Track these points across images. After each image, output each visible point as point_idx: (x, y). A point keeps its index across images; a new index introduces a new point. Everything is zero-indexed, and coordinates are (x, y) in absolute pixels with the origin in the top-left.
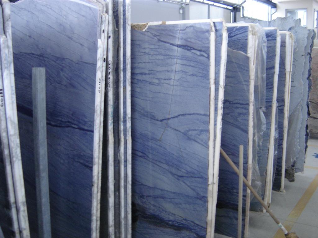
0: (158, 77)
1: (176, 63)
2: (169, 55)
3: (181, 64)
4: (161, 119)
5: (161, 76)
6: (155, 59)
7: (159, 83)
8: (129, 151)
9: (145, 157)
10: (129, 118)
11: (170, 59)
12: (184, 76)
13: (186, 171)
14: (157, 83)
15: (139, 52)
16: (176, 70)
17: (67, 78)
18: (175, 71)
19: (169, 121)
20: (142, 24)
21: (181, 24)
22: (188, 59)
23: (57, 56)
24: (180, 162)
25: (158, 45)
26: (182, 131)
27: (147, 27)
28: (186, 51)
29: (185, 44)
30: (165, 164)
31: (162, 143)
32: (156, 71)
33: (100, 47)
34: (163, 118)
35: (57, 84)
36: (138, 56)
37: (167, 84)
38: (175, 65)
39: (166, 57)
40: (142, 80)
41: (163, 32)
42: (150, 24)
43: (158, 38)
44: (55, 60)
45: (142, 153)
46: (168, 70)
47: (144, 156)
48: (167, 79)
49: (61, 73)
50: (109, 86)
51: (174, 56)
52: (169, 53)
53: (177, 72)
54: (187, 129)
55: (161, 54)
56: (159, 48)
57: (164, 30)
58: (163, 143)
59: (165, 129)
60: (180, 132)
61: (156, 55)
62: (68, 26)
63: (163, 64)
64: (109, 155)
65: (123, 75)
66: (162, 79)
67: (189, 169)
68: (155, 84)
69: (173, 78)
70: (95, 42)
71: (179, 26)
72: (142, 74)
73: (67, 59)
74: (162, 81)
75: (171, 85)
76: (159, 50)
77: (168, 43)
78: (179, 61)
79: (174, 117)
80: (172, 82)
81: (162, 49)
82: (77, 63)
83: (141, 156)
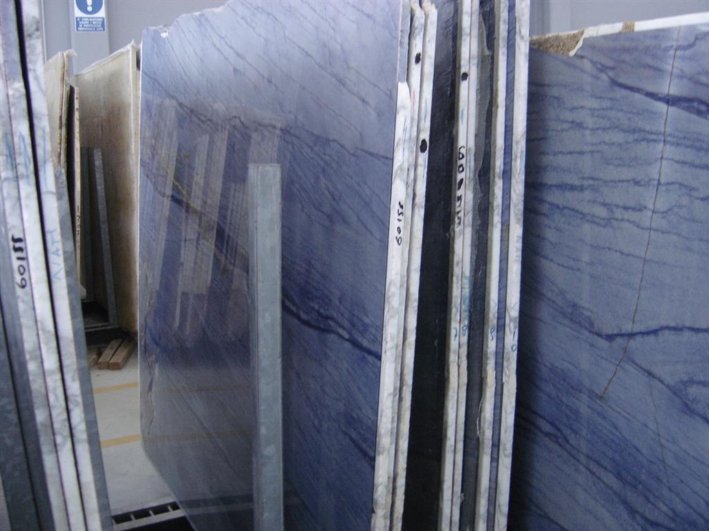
0: (607, 201)
1: (662, 158)
2: (640, 130)
3: (677, 162)
4: (610, 332)
5: (615, 196)
6: (600, 143)
7: (608, 219)
8: (509, 419)
9: (560, 440)
10: (511, 320)
11: (644, 144)
12: (685, 201)
13: (674, 512)
14: (604, 219)
15: (558, 120)
16: (659, 180)
17: (333, 196)
18: (656, 183)
19: (634, 344)
20: (568, 36)
21: (680, 27)
22: (698, 144)
23: (316, 132)
24: (658, 479)
25: (611, 99)
26: (669, 380)
27: (580, 44)
28: (694, 117)
29: (691, 94)
30: (611, 472)
31: (606, 407)
32: (601, 180)
33: (404, 107)
34: (616, 332)
35: (314, 209)
36: (554, 133)
37: (633, 222)
38: (658, 164)
39: (631, 138)
40: (561, 206)
41: (627, 57)
42: (591, 32)
43: (609, 77)
44: (311, 144)
45: (552, 424)
46: (639, 178)
47: (556, 437)
48: (634, 209)
49: (323, 181)
50: (457, 221)
51: (654, 134)
52: (640, 124)
53: (663, 185)
54: (685, 378)
55: (616, 127)
56: (611, 109)
57: (627, 50)
58: (610, 407)
59: (617, 365)
60: (661, 381)
61: (604, 129)
62: (339, 47)
63: (621, 159)
64: (446, 422)
65: (503, 190)
66: (617, 206)
67: (680, 507)
68: (598, 220)
69: (651, 207)
70: (391, 91)
71: (675, 36)
72: (563, 187)
73: (334, 141)
74: (618, 214)
75: (643, 229)
76: (612, 114)
77: (638, 90)
78: (670, 151)
79: (647, 333)
80: (646, 218)
81: (622, 110)
82: (353, 155)
83: (547, 434)
